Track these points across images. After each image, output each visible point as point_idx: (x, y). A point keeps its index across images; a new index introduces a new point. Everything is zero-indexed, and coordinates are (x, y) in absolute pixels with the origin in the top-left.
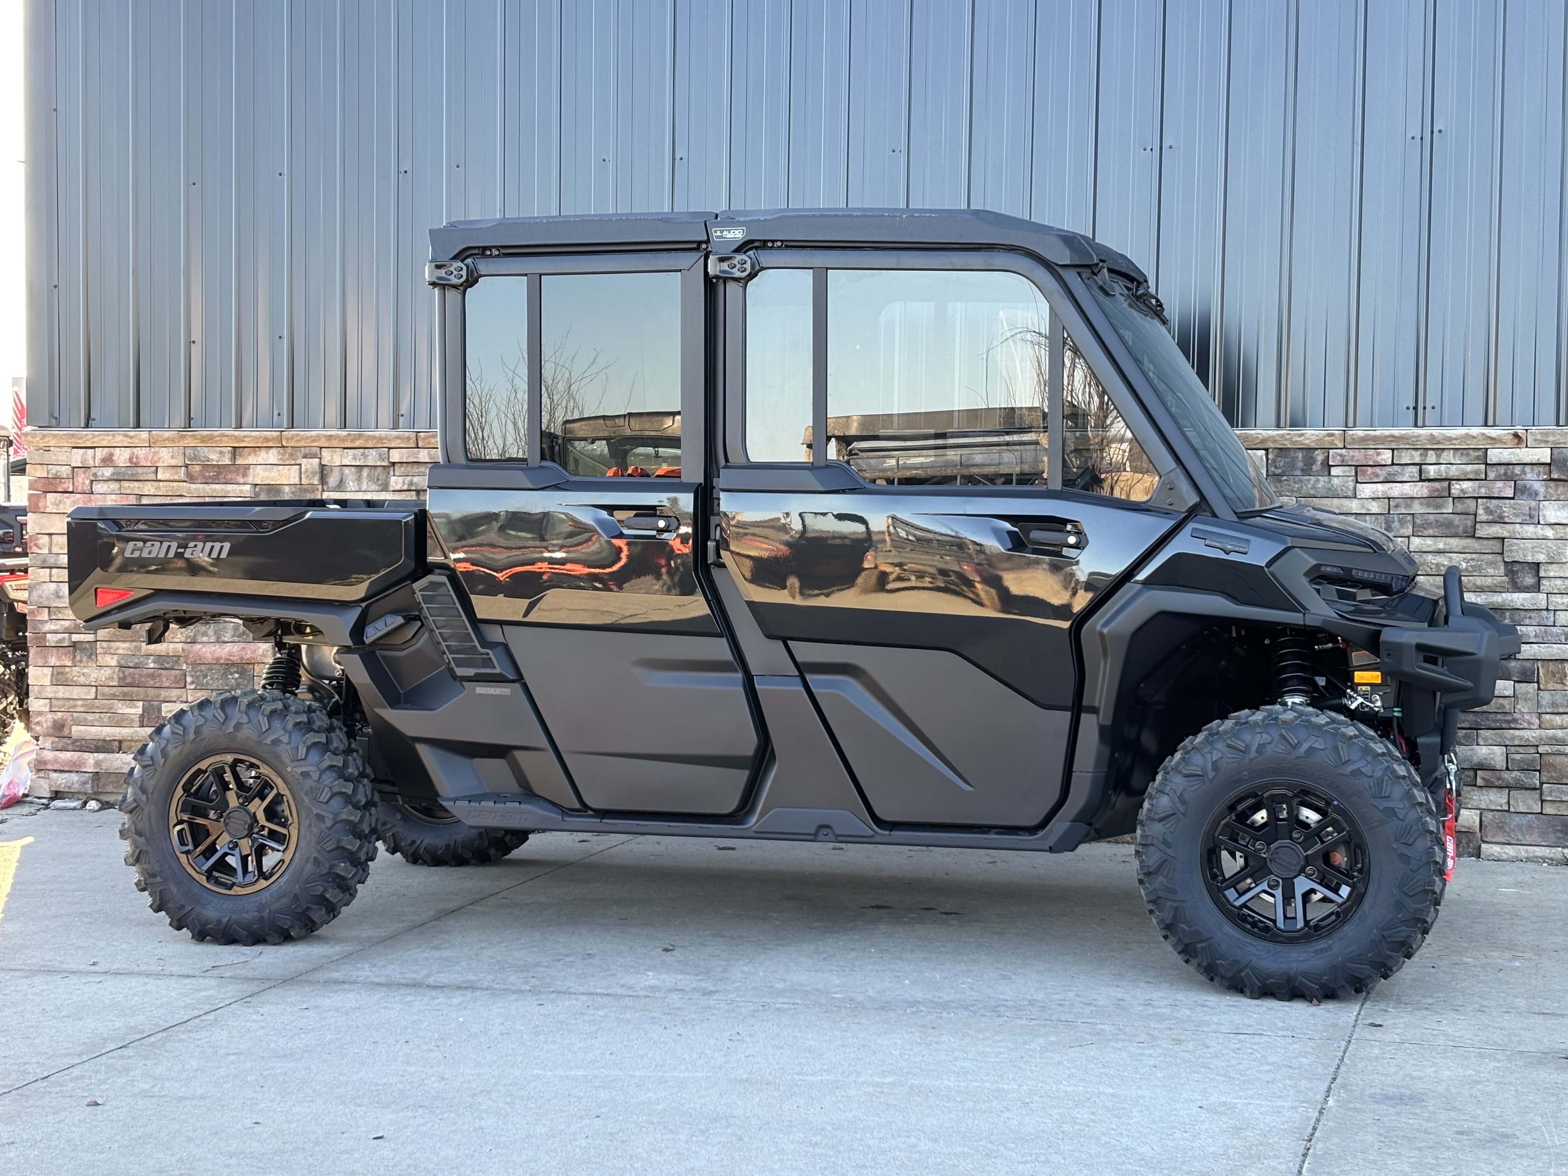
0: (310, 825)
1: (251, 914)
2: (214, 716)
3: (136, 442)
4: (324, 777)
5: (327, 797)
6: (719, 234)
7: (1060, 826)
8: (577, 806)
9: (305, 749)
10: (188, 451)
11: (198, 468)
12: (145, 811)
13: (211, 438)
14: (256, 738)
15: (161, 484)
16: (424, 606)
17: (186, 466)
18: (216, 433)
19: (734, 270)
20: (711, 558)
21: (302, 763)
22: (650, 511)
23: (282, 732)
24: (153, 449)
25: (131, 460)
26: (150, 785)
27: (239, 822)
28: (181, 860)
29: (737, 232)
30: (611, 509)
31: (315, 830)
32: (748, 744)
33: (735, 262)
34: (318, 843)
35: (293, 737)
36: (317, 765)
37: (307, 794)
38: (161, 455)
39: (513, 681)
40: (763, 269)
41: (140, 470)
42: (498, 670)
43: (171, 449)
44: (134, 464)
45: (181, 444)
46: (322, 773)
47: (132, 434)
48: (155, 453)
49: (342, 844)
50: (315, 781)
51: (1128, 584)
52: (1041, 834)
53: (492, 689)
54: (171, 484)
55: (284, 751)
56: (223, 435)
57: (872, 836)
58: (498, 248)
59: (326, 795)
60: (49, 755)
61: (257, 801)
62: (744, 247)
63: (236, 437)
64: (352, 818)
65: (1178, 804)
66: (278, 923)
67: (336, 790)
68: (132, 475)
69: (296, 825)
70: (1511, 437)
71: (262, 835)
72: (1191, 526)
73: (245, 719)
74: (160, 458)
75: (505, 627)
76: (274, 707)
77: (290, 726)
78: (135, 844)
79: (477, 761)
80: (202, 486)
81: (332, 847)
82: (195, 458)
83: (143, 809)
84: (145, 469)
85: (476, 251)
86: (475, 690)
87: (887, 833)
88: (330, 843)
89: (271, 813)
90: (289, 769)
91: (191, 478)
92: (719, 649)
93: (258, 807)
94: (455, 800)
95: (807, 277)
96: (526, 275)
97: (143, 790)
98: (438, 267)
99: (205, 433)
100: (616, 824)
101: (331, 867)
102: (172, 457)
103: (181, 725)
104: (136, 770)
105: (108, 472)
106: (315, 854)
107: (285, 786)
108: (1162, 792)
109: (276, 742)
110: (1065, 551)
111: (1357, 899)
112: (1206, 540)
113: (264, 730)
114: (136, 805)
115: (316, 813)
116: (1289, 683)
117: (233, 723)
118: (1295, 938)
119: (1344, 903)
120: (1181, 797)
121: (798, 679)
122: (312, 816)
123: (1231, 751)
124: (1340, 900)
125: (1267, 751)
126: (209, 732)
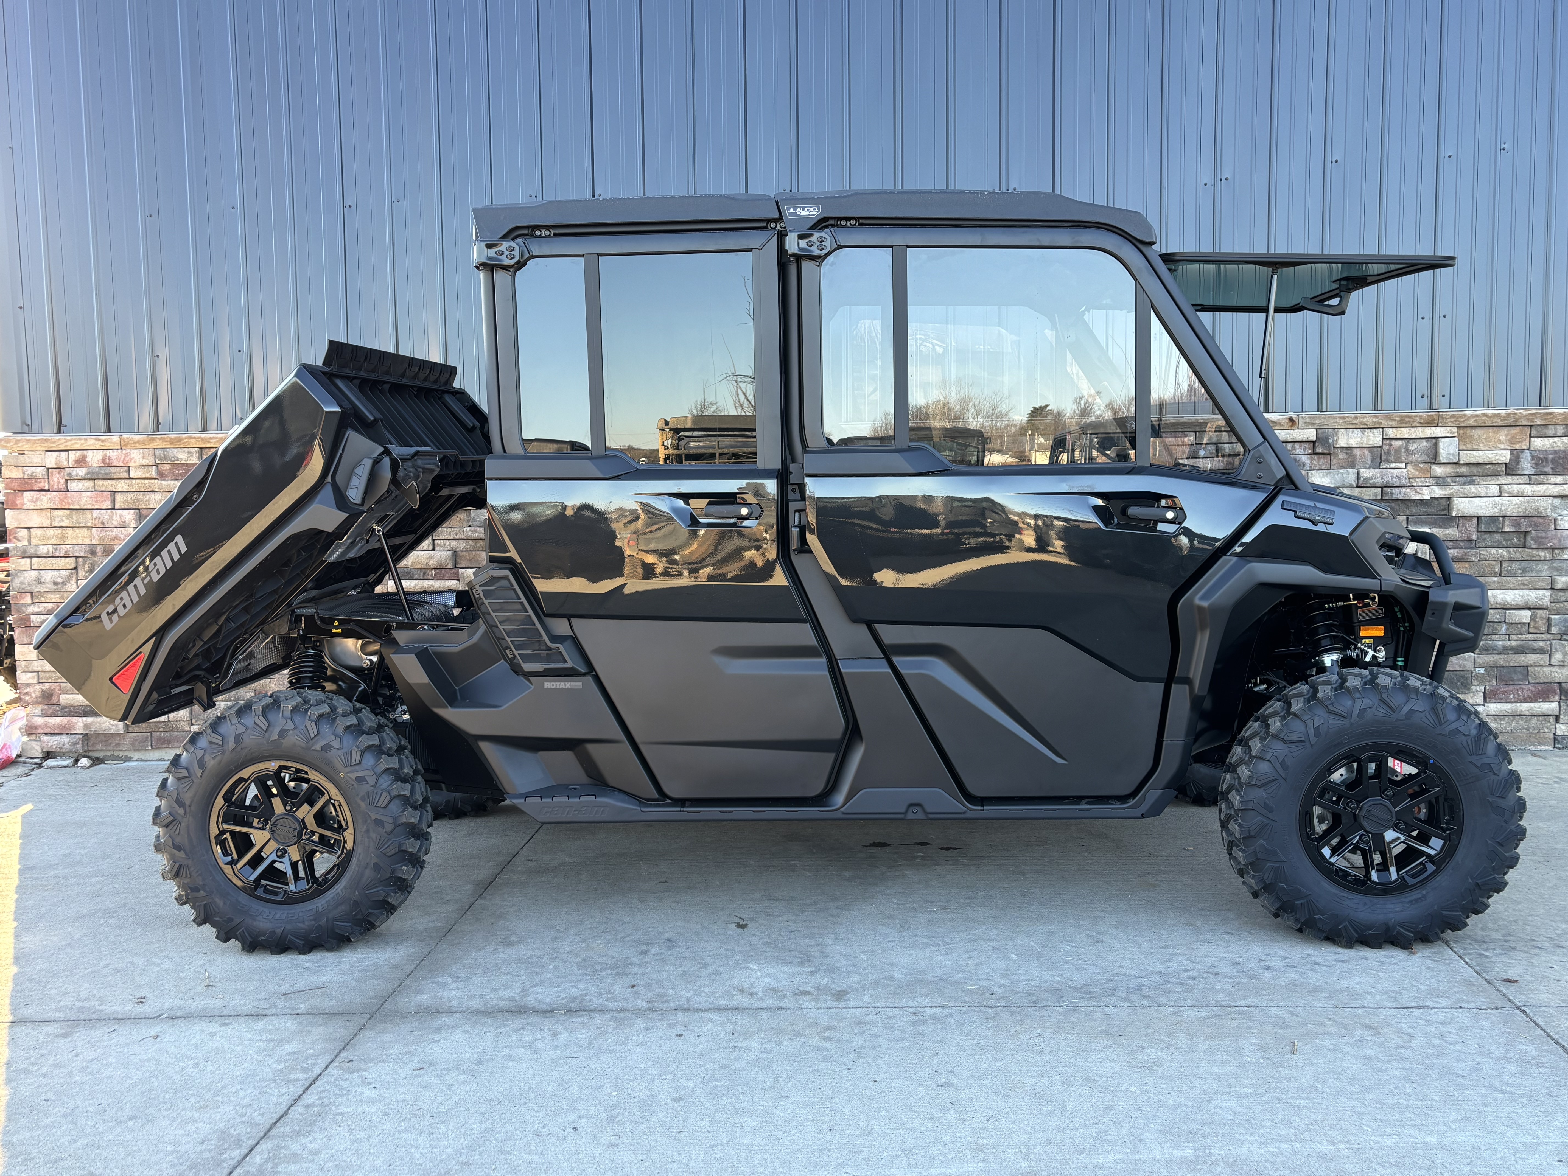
0: (368, 831)
1: (306, 923)
2: (255, 723)
3: (107, 445)
4: (381, 781)
5: (386, 802)
6: (791, 211)
7: (1152, 794)
8: (656, 796)
9: (359, 754)
10: (157, 452)
11: (167, 467)
12: (183, 824)
13: (179, 440)
14: (303, 745)
15: (134, 481)
16: (486, 602)
17: (157, 465)
18: (184, 436)
19: (812, 248)
20: (794, 544)
21: (357, 767)
22: (729, 498)
23: (333, 737)
24: (124, 451)
25: (103, 460)
26: (187, 797)
27: (287, 828)
28: (226, 871)
29: (811, 209)
30: (686, 497)
31: (373, 835)
32: (836, 727)
33: (813, 239)
34: (378, 848)
35: (345, 742)
36: (373, 769)
37: (363, 799)
38: (132, 456)
39: (584, 675)
40: (840, 247)
41: (113, 470)
42: (569, 665)
43: (141, 451)
44: (107, 464)
45: (151, 446)
46: (379, 776)
47: (103, 438)
48: (126, 455)
49: (404, 848)
50: (371, 786)
51: (1224, 558)
52: (1132, 802)
53: (563, 683)
54: (143, 481)
55: (336, 757)
56: (191, 438)
57: (964, 813)
58: (547, 227)
59: (384, 799)
60: (39, 721)
61: (306, 807)
62: (821, 223)
63: (202, 439)
64: (413, 820)
65: (1280, 770)
66: (337, 931)
67: (394, 793)
68: (106, 474)
69: (351, 830)
70: (1287, 421)
71: (313, 841)
72: (1281, 498)
73: (290, 725)
74: (131, 459)
75: (573, 620)
76: (321, 711)
77: (340, 730)
78: (172, 858)
79: (542, 754)
80: (173, 482)
81: (393, 852)
82: (165, 458)
83: (180, 823)
84: (118, 469)
85: (526, 232)
86: (543, 685)
87: (979, 808)
88: (391, 847)
89: (321, 818)
90: (342, 775)
91: (161, 476)
92: (804, 635)
93: (305, 812)
94: (526, 796)
95: (886, 256)
96: (582, 256)
97: (179, 802)
98: (489, 246)
99: (173, 436)
100: (699, 812)
101: (393, 872)
102: (143, 458)
103: (220, 734)
104: (169, 781)
105: (82, 472)
106: (375, 860)
107: (337, 791)
108: (1261, 758)
109: (326, 748)
110: (1161, 527)
111: (1448, 852)
112: (1296, 512)
113: (312, 736)
114: (172, 818)
115: (373, 818)
116: (1323, 642)
117: (277, 730)
118: (1386, 890)
119: (1436, 855)
120: (1283, 763)
121: (884, 661)
122: (369, 821)
123: (1333, 716)
124: (1433, 852)
125: (1369, 715)
126: (251, 740)
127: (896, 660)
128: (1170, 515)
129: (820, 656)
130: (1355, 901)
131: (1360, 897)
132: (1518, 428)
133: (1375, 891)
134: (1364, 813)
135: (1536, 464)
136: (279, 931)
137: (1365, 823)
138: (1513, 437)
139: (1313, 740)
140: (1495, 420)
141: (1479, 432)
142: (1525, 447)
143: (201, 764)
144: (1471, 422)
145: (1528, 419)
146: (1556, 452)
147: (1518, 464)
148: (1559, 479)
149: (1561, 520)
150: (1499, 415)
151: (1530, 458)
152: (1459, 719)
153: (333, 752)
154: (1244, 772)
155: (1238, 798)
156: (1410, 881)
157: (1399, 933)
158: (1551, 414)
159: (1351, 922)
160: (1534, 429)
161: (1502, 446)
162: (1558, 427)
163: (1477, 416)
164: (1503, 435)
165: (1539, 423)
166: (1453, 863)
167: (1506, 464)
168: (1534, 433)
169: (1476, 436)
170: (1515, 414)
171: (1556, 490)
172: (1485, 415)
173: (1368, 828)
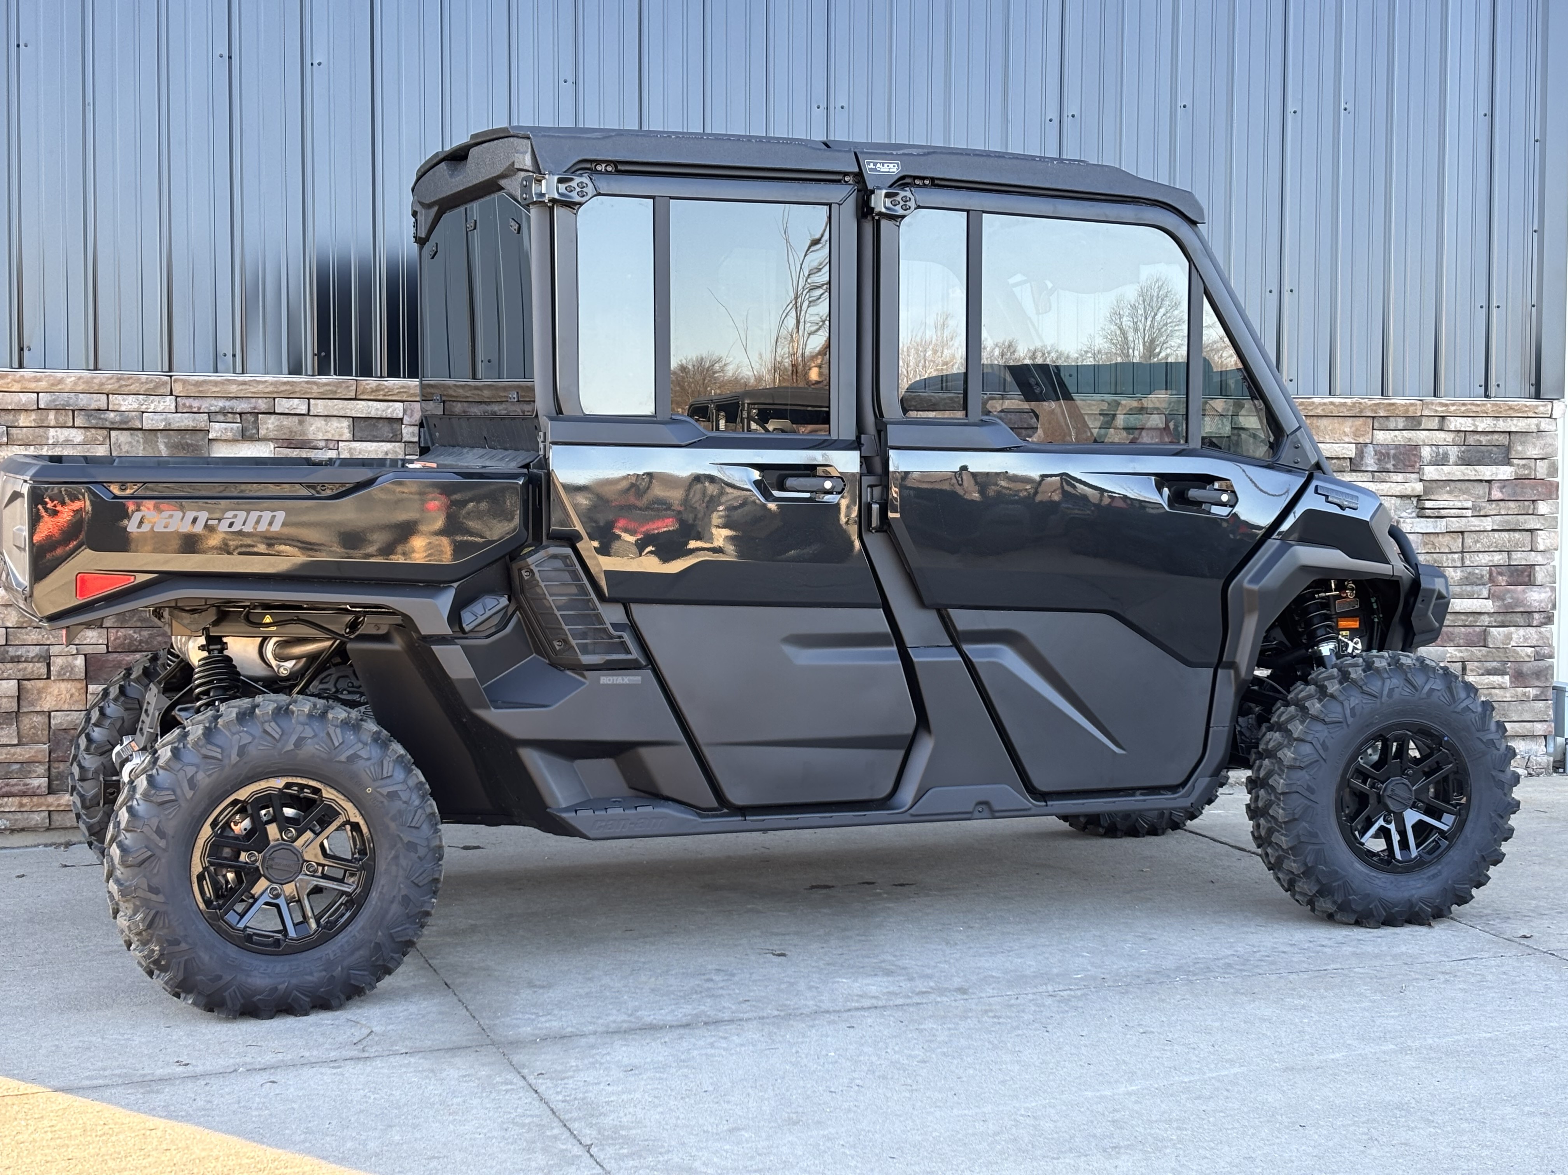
0: (396, 857)
1: (316, 974)
4: (413, 796)
6: (872, 166)
7: (1201, 782)
8: (715, 804)
12: (163, 860)
14: (324, 756)
19: (896, 208)
20: (876, 522)
21: (388, 781)
22: (809, 471)
23: (360, 745)
27: (286, 861)
29: (891, 166)
30: (763, 468)
31: (403, 862)
32: (906, 721)
33: (897, 198)
34: (407, 878)
35: (374, 751)
37: (393, 819)
39: (644, 667)
42: (630, 656)
46: (412, 791)
50: (405, 802)
51: (1270, 541)
52: (1183, 792)
53: (620, 678)
55: (365, 768)
57: (1028, 809)
58: (610, 162)
59: (419, 818)
61: (308, 834)
65: (1321, 752)
66: (352, 982)
71: (317, 876)
72: (1314, 483)
73: (307, 733)
75: (632, 606)
77: (367, 737)
78: (146, 904)
79: (580, 763)
81: (426, 881)
86: (599, 680)
87: (1042, 803)
88: (424, 875)
90: (369, 790)
92: (875, 620)
93: (308, 841)
94: (577, 809)
95: (959, 220)
96: (650, 197)
97: (160, 833)
98: (558, 181)
100: (762, 820)
103: (216, 746)
106: (403, 893)
107: (356, 811)
108: (1302, 740)
110: (1215, 510)
111: (1460, 826)
112: (1327, 497)
113: (337, 744)
114: (149, 853)
115: (406, 841)
116: (1319, 633)
117: (294, 738)
118: (1411, 867)
119: (1449, 830)
120: (1323, 745)
121: (954, 650)
122: (399, 845)
123: (1366, 697)
124: (1445, 828)
125: (1396, 695)
126: (259, 750)
127: (966, 647)
128: (1225, 498)
129: (891, 644)
130: (1383, 880)
131: (1387, 876)
132: (1361, 419)
133: (1400, 870)
134: (1389, 792)
135: (1379, 460)
136: (282, 987)
137: (1389, 802)
138: (1357, 429)
139: (1350, 720)
140: (1341, 410)
141: (1324, 422)
142: (1368, 441)
143: (192, 783)
144: (1319, 411)
145: (1372, 410)
146: (1397, 447)
147: (1362, 458)
148: (1400, 477)
149: (1404, 522)
150: (1344, 404)
151: (1373, 453)
152: (1468, 696)
153: (361, 763)
154: (1287, 755)
155: (1282, 781)
156: (1428, 858)
157: (1421, 908)
158: (1393, 404)
159: (1380, 900)
160: (1377, 421)
161: (1347, 439)
162: (1398, 419)
163: (1325, 404)
164: (1348, 427)
165: (1382, 415)
166: (1462, 837)
167: (1350, 459)
168: (1376, 425)
169: (1322, 427)
170: (1360, 403)
171: (1398, 489)
172: (1332, 403)
173: (1392, 808)
